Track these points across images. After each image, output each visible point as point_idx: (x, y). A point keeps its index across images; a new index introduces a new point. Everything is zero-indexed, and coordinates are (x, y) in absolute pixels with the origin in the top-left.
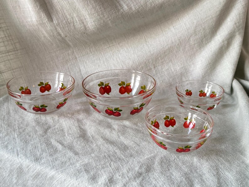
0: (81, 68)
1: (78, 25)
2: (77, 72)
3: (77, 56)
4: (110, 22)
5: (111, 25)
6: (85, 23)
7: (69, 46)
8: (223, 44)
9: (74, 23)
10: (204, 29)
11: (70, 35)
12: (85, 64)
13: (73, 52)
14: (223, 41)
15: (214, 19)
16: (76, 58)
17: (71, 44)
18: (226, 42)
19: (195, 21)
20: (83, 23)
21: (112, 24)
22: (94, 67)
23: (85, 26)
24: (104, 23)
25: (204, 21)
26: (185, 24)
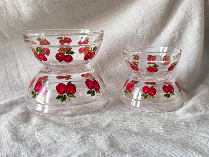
0: (18, 63)
1: (11, 11)
2: (13, 67)
3: (15, 51)
4: (45, 7)
5: (48, 12)
6: (18, 8)
7: (5, 38)
8: (173, 35)
9: (6, 9)
10: (153, 19)
11: (3, 23)
12: (23, 59)
13: (11, 46)
14: (174, 32)
15: (163, 7)
16: (14, 52)
17: (7, 35)
18: (177, 33)
19: (143, 11)
20: (16, 8)
21: (48, 10)
22: (33, 62)
23: (19, 12)
24: (39, 8)
25: (152, 10)
26: (132, 14)
